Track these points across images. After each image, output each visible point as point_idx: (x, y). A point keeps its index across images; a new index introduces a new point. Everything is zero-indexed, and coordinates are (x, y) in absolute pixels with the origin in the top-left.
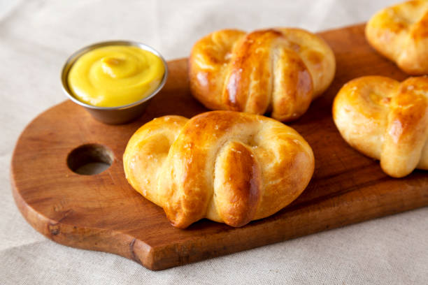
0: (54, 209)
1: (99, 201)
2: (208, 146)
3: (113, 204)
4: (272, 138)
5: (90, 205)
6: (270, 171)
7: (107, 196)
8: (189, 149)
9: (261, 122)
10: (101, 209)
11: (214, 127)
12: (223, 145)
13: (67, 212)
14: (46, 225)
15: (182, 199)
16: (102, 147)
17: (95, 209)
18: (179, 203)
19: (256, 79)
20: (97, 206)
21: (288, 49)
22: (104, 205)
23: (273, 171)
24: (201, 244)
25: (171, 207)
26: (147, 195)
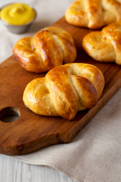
0: (14, 140)
1: (30, 128)
2: (67, 81)
3: (37, 126)
5: (28, 131)
7: (31, 124)
9: (71, 65)
10: (33, 130)
12: (71, 78)
13: (21, 138)
14: (16, 149)
15: (70, 107)
17: (31, 131)
20: (31, 130)
22: (34, 128)
24: (82, 122)
26: (51, 113)
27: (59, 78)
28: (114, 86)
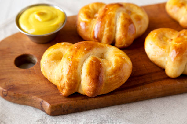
0: (6, 84)
1: (28, 81)
2: (80, 58)
3: (34, 83)
4: (112, 56)
5: (23, 83)
6: (109, 71)
7: (32, 79)
8: (71, 59)
9: (108, 47)
10: (28, 85)
11: (84, 49)
12: (87, 57)
13: (11, 86)
14: (1, 91)
15: (66, 82)
16: (32, 56)
17: (25, 85)
18: (64, 84)
19: (108, 27)
20: (26, 83)
21: (125, 13)
22: (29, 83)
23: (110, 71)
24: (74, 104)
25: (61, 86)
26: (50, 79)
27: (76, 51)
28: (141, 91)
